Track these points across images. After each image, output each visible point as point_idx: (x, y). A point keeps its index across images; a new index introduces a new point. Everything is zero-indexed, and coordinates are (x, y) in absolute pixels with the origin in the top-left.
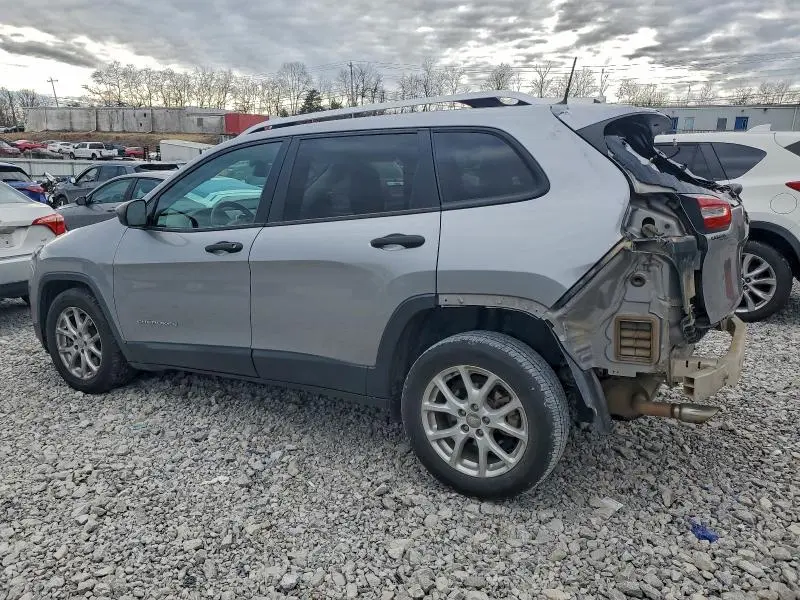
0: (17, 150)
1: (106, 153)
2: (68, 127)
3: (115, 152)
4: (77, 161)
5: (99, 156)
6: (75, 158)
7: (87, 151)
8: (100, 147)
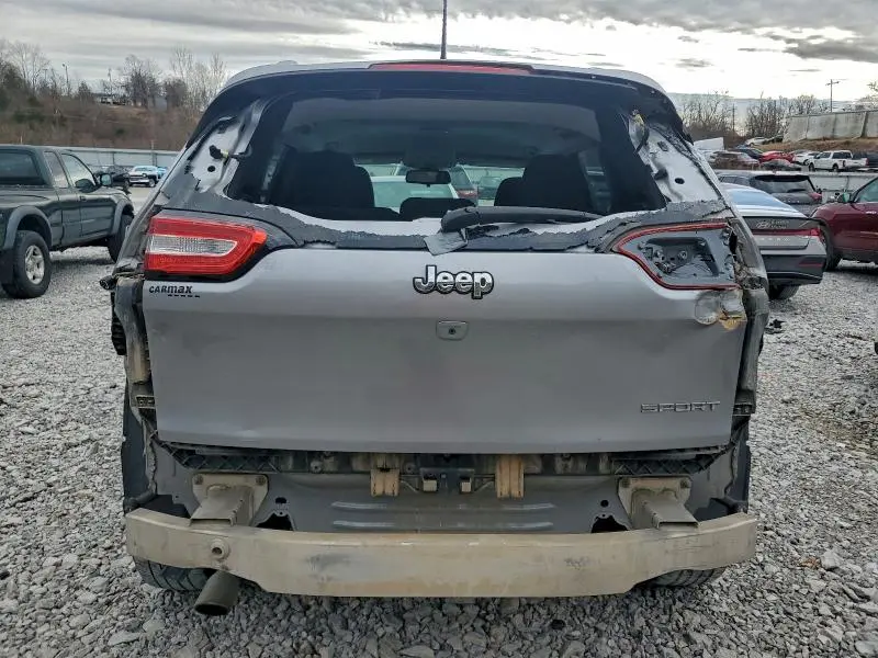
0: (755, 161)
1: (850, 163)
2: (829, 134)
3: (863, 162)
4: (816, 173)
5: (840, 167)
6: (814, 170)
7: (829, 162)
8: (847, 156)
